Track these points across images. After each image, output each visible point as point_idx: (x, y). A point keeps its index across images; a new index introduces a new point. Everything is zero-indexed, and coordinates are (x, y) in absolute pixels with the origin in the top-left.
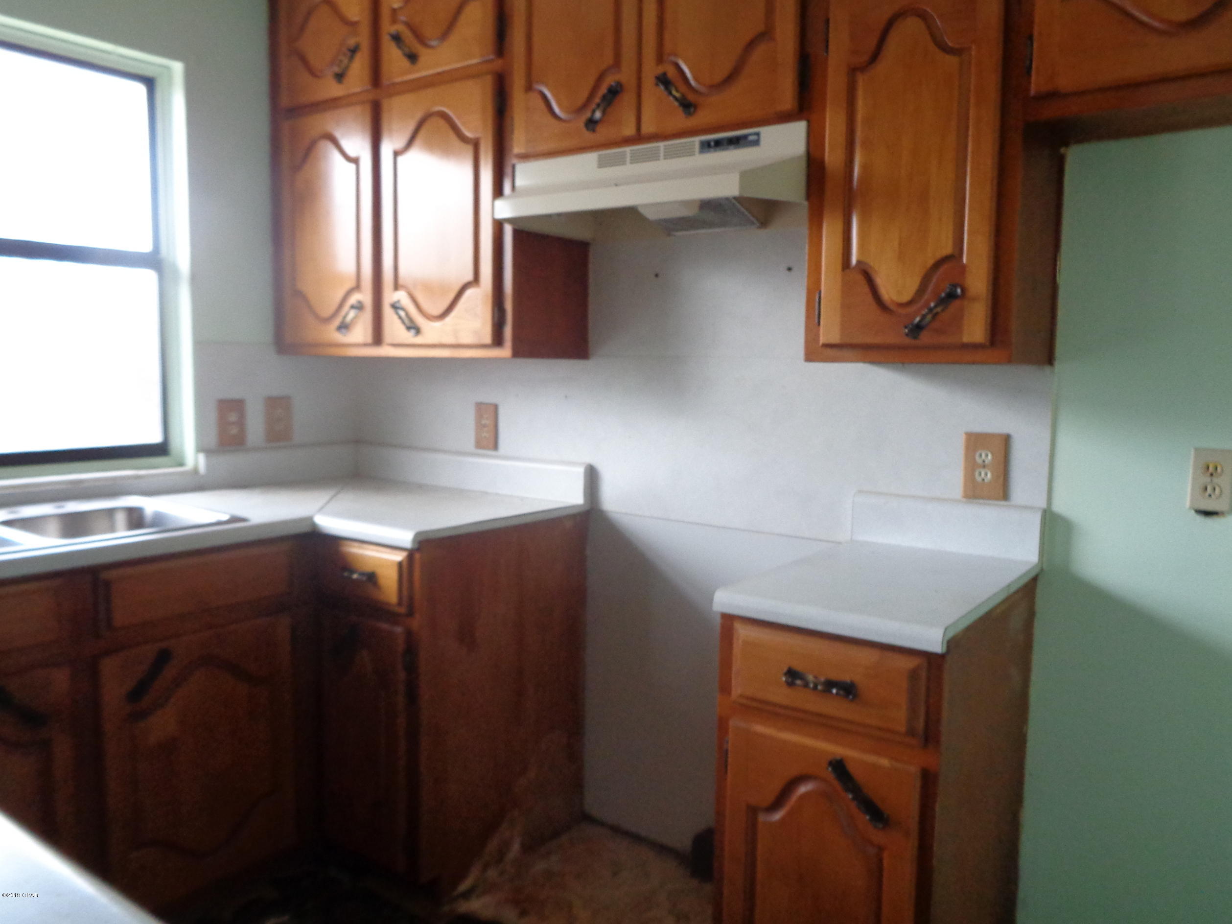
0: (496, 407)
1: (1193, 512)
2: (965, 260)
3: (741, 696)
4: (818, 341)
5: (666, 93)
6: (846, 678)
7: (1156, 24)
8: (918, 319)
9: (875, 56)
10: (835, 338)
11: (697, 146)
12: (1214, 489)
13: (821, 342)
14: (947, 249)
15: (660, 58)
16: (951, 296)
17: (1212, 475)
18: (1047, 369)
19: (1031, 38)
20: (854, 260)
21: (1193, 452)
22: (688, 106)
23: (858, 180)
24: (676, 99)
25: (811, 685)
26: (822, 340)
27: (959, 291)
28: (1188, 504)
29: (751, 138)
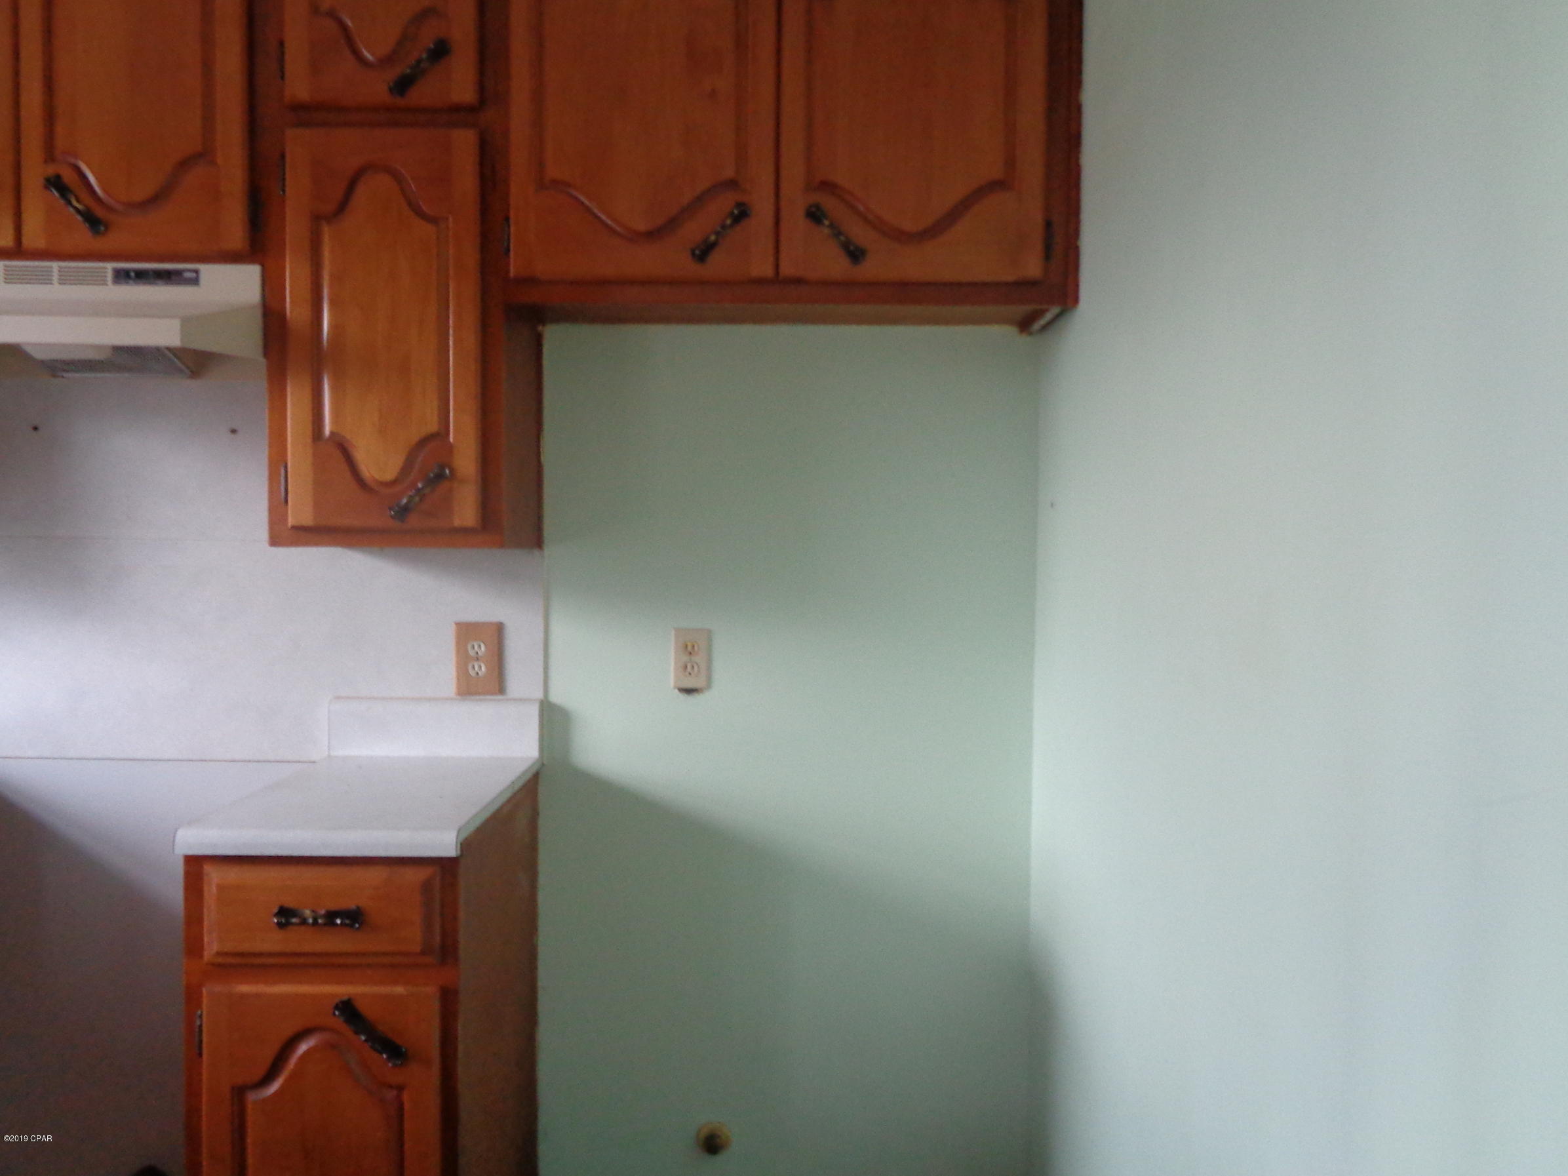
1: (676, 691)
2: (451, 440)
3: (218, 954)
4: (286, 520)
5: (62, 202)
6: (351, 905)
7: (618, 229)
8: (405, 501)
9: (343, 206)
10: (307, 519)
11: (110, 276)
12: (693, 667)
13: (290, 525)
14: (433, 426)
15: (50, 155)
16: (440, 476)
17: (690, 653)
18: (536, 552)
19: (507, 219)
20: (327, 430)
21: (673, 633)
22: (93, 222)
23: (328, 340)
24: (78, 211)
25: (310, 921)
26: (291, 521)
27: (447, 471)
28: (672, 683)
29: (187, 275)
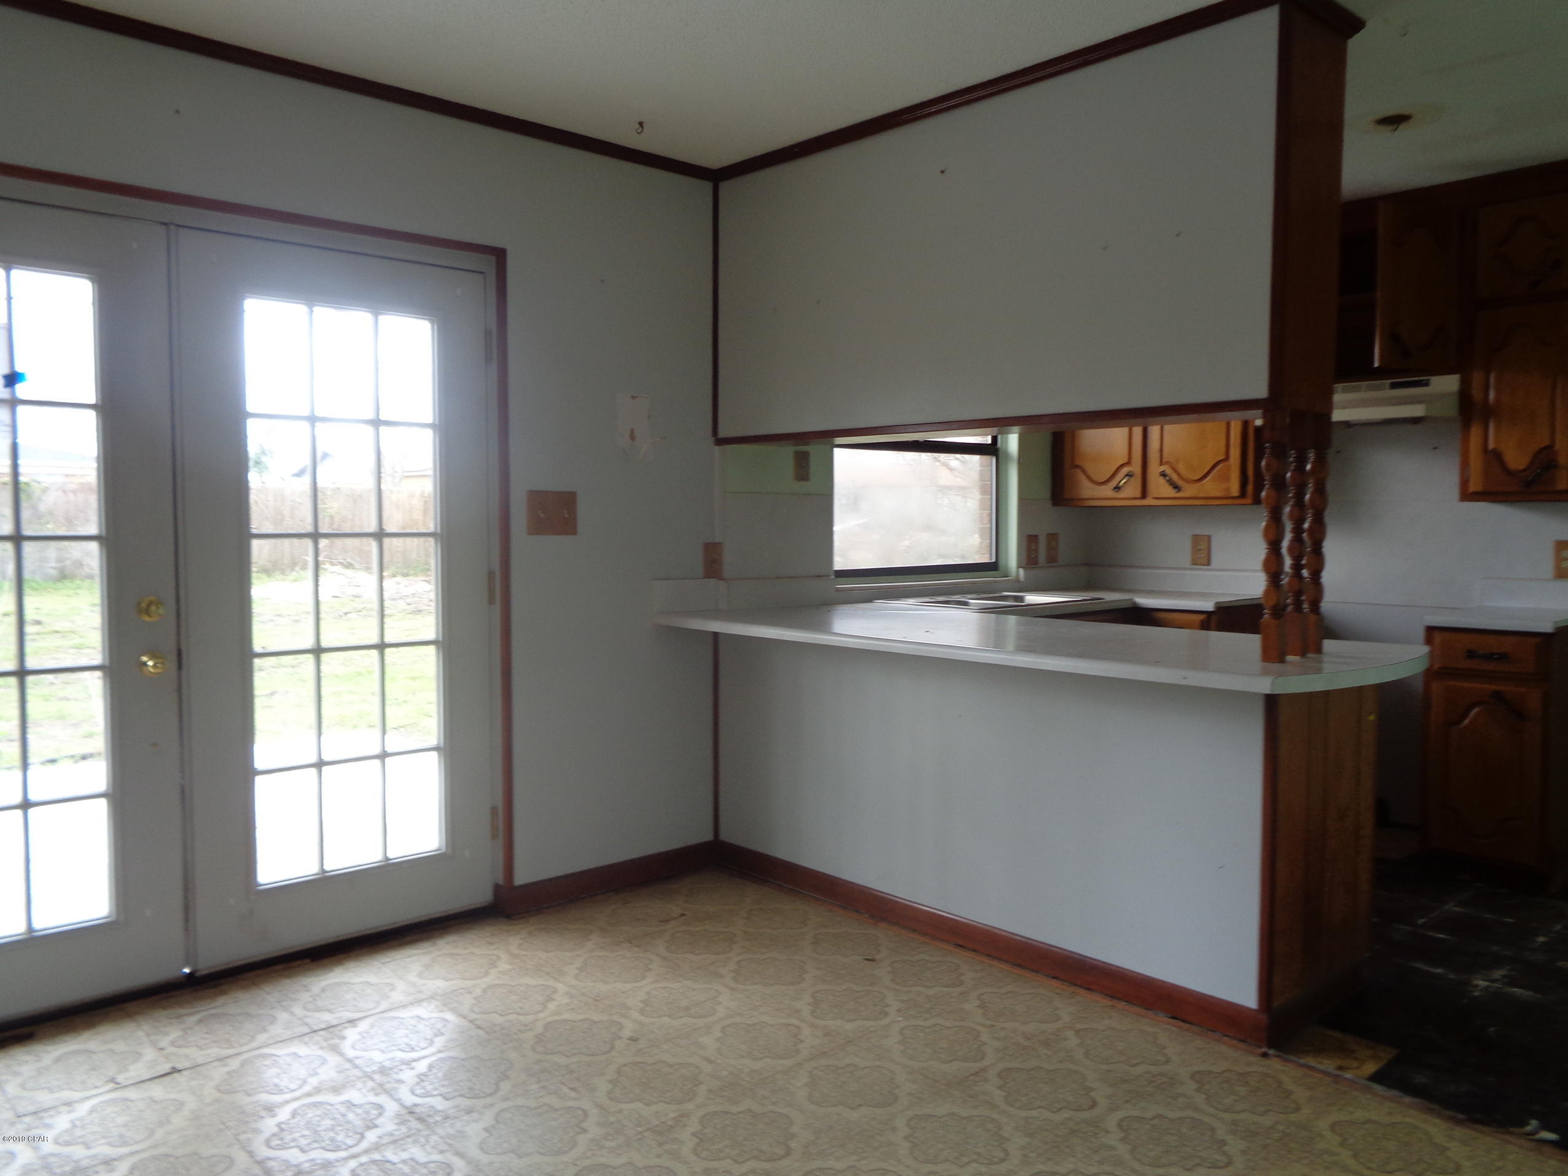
0: (1209, 538)
2: (1557, 448)
6: (1501, 651)
8: (1530, 478)
10: (1478, 489)
13: (1470, 491)
14: (1546, 443)
16: (1549, 467)
20: (1491, 448)
23: (1492, 404)
27: (1553, 464)
29: (1423, 382)
